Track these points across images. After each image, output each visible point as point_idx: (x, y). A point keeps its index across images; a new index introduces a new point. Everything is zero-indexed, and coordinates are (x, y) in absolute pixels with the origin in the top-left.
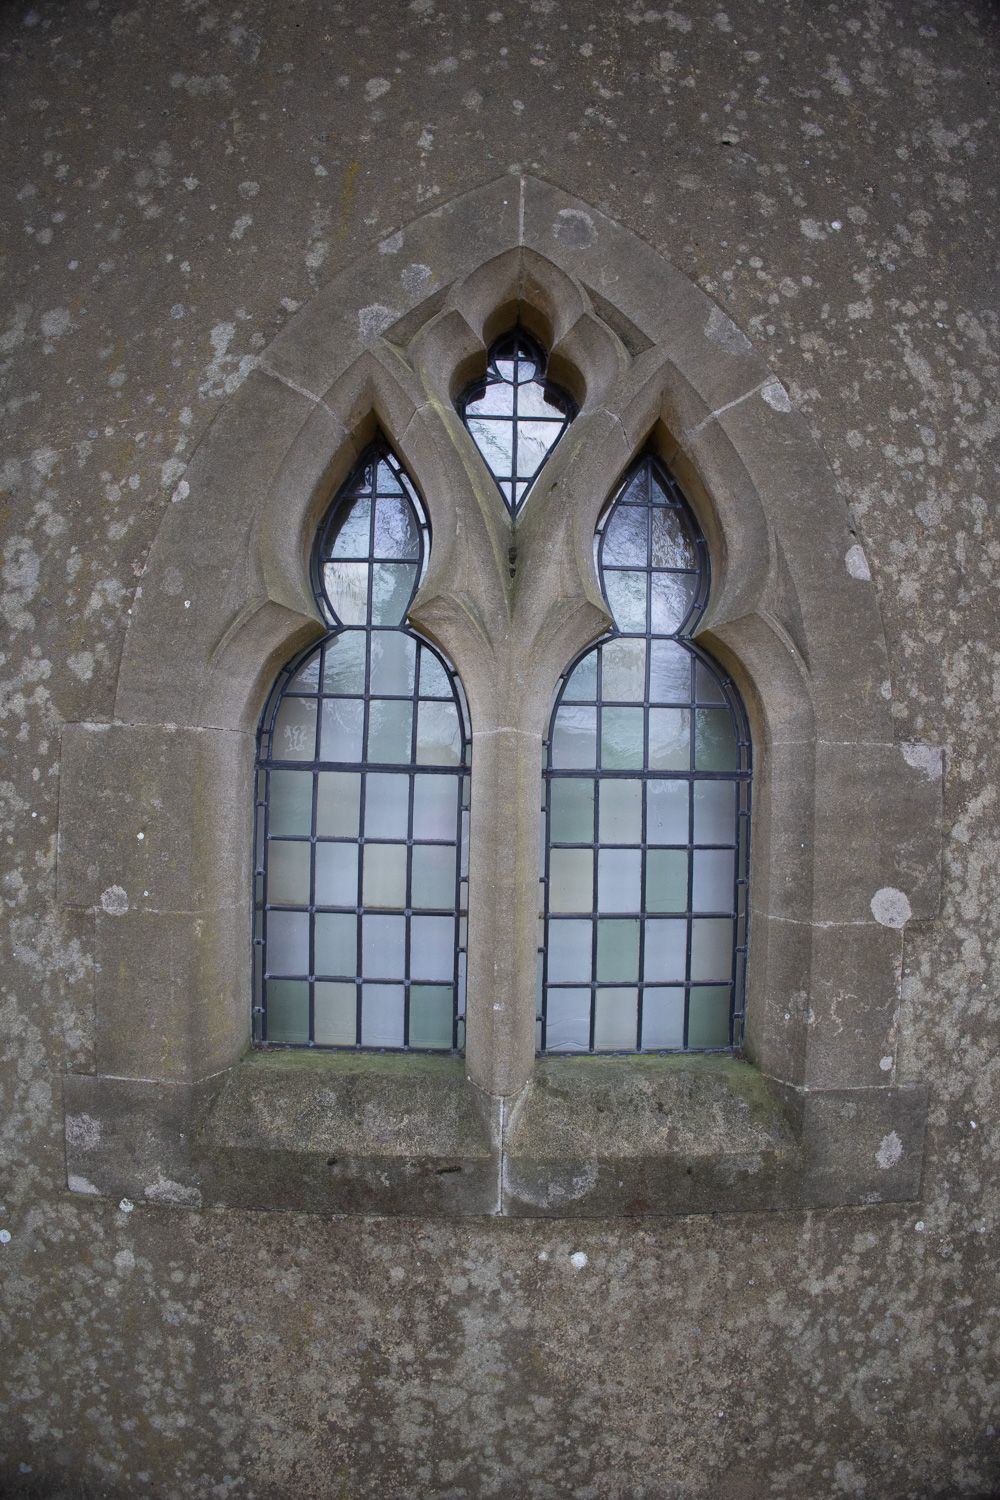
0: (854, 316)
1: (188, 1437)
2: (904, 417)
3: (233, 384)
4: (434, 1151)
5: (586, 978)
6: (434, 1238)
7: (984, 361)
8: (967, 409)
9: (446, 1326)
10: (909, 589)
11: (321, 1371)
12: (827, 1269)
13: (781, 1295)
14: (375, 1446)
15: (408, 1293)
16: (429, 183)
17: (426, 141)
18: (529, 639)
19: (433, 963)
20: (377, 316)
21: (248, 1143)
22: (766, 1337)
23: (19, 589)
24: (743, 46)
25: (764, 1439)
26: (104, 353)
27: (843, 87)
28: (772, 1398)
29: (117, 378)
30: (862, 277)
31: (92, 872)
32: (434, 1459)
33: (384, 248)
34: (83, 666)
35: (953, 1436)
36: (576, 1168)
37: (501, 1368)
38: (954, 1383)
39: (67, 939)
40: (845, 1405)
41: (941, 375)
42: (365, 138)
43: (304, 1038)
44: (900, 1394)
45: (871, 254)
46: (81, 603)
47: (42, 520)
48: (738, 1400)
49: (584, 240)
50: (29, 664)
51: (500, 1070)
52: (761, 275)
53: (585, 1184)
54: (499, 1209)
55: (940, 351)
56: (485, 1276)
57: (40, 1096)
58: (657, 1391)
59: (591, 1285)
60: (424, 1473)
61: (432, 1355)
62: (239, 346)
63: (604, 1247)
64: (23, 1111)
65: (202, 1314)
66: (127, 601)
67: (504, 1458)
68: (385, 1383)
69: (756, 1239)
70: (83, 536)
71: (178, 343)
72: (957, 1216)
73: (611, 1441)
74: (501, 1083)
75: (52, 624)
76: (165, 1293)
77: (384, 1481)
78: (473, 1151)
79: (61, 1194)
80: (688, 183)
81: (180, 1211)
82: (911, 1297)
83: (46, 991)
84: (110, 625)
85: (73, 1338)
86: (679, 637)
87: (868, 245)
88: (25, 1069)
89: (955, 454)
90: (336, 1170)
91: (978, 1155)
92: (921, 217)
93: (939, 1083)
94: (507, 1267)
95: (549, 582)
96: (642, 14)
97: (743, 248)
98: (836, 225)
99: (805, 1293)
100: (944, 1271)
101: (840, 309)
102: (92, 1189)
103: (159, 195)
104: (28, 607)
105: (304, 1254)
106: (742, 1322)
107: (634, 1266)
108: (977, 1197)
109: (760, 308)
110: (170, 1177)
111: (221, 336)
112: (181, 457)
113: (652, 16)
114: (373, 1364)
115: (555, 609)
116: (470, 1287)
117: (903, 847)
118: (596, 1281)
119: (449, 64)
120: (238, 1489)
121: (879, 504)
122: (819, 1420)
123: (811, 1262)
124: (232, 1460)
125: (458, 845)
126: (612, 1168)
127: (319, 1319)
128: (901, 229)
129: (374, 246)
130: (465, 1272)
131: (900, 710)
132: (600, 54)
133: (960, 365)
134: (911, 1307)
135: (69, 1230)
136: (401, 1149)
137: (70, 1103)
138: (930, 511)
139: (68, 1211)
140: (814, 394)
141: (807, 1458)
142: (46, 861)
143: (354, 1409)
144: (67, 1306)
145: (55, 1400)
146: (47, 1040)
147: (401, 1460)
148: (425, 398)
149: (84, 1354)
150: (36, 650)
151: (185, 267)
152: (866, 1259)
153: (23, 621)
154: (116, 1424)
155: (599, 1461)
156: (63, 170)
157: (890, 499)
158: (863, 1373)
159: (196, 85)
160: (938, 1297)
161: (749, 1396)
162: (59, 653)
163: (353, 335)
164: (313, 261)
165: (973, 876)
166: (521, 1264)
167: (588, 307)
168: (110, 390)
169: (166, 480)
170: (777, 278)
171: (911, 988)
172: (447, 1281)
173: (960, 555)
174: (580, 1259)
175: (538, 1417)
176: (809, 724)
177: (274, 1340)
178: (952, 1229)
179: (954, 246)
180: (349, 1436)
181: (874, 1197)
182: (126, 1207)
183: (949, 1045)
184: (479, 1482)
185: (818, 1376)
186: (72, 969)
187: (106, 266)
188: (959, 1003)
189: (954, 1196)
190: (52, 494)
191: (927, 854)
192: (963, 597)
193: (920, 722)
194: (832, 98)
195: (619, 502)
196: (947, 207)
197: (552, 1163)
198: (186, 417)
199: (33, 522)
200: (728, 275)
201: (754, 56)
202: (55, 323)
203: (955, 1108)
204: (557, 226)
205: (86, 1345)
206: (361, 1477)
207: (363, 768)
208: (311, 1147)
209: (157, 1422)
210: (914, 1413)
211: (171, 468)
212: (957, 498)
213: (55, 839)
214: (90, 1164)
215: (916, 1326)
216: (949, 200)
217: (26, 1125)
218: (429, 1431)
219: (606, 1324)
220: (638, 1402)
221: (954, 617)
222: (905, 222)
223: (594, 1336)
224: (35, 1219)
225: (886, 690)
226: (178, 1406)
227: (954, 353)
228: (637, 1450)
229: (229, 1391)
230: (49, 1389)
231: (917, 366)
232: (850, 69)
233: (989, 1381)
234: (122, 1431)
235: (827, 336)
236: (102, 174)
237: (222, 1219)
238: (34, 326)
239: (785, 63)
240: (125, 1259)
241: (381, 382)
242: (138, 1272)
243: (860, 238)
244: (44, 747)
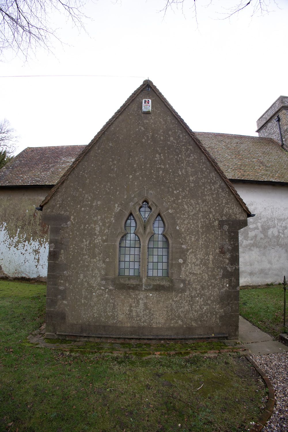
0: (179, 202)
1: (112, 315)
2: (184, 212)
3: (118, 210)
4: (137, 283)
5: (152, 268)
6: (137, 292)
7: (193, 205)
8: (191, 211)
9: (138, 302)
10: (183, 230)
11: (126, 307)
12: (176, 298)
13: (171, 300)
14: (131, 316)
15: (134, 298)
16: (136, 189)
17: (136, 183)
18: (146, 236)
19: (137, 267)
20: (132, 204)
21: (119, 283)
22: (170, 305)
23: (97, 230)
24: (170, 169)
25: (171, 317)
26: (105, 206)
27: (180, 173)
28: (171, 312)
29: (106, 209)
30: (180, 197)
31: (105, 257)
32: (137, 317)
33: (132, 196)
34: (104, 238)
35: (192, 319)
36: (151, 285)
37: (143, 307)
38: (191, 312)
39: (102, 264)
40: (179, 313)
41: (188, 207)
42: (130, 183)
43: (124, 275)
44: (185, 313)
45: (182, 194)
46: (104, 232)
47: (99, 223)
48: (167, 312)
49: (152, 195)
50: (99, 237)
51: (143, 275)
52: (170, 198)
53: (151, 287)
54: (143, 289)
55: (188, 205)
56: (142, 296)
57: (99, 279)
58: (159, 310)
59: (152, 298)
60: (136, 319)
61: (137, 305)
62: (118, 206)
63: (153, 294)
64: (97, 281)
65: (114, 301)
66: (109, 232)
67: (144, 317)
68: (132, 308)
69: (168, 294)
70: (104, 225)
71: (112, 206)
72: (190, 293)
73: (154, 316)
74: (143, 276)
75: (101, 234)
76: (110, 299)
77: (131, 320)
78: (141, 283)
79: (100, 289)
80: (162, 188)
81: (113, 290)
82: (185, 302)
83: (100, 268)
84: (107, 234)
85: (100, 305)
86: (161, 234)
87: (181, 193)
88: (97, 276)
89: (189, 216)
90: (128, 285)
91: (192, 287)
92: (188, 189)
93: (187, 279)
94: (144, 295)
95: (148, 230)
96: (159, 166)
97: (168, 195)
98: (178, 191)
99: (174, 300)
100: (189, 299)
101: (178, 201)
102: (104, 288)
103: (109, 189)
104: (98, 232)
105: (124, 294)
106: (167, 303)
107: (156, 296)
108: (192, 291)
109: (169, 202)
110: (112, 287)
111: (116, 205)
112: (113, 218)
113: (160, 166)
114: (131, 306)
115: (149, 233)
116: (140, 298)
117: (182, 255)
118: (153, 297)
119: (138, 174)
120: (116, 321)
121: (180, 222)
122: (176, 315)
123: (174, 297)
124: (116, 318)
125: (139, 255)
126: (154, 285)
127: (126, 301)
128: (185, 191)
129: (131, 196)
130: (140, 296)
131: (182, 242)
132: (154, 172)
133: (190, 206)
134: (185, 303)
135: (101, 293)
136: (134, 283)
137: (102, 280)
138: (186, 222)
139: (101, 291)
140: (174, 211)
141: (175, 319)
142: (101, 256)
143: (129, 311)
144: (100, 301)
145: (98, 312)
146: (100, 273)
147: (133, 317)
148: (136, 212)
149: (101, 306)
150: (99, 236)
151: (112, 197)
152: (180, 297)
153: (98, 233)
154: (104, 314)
155: (153, 318)
156: (98, 185)
157: (181, 221)
158: (181, 310)
159: (112, 175)
160: (188, 302)
161: (169, 311)
162: (102, 236)
163: (129, 206)
164: (125, 197)
165: (190, 258)
166: (145, 295)
167: (152, 202)
168: (105, 210)
169: (112, 220)
170: (171, 198)
171: (183, 269)
172: (138, 297)
173: (189, 226)
174: (151, 295)
175: (147, 313)
176: (172, 243)
177: (121, 304)
178: (189, 294)
179: (191, 192)
180: (128, 315)
181: (180, 290)
182: (107, 290)
183: (188, 275)
184: (141, 320)
185: (176, 310)
186: (103, 266)
187: (104, 197)
188: (188, 271)
189: (189, 291)
190: (100, 221)
191: (185, 256)
192: (189, 231)
193: (184, 243)
194: (179, 175)
195: (156, 220)
196: (191, 187)
197: (148, 285)
198: (113, 214)
199: (98, 224)
200: (166, 198)
201: (171, 171)
202: (99, 203)
203: (189, 281)
204: (149, 194)
205: (102, 305)
206: (129, 320)
207: (130, 247)
208: (126, 283)
209: (108, 314)
210: (187, 315)
211: (112, 219)
212: (189, 220)
213: (102, 254)
214: (104, 286)
215: (186, 305)
216: (191, 186)
217: (97, 282)
218: (136, 314)
219: (154, 302)
220: (157, 311)
221: (188, 233)
222: (186, 190)
223: (153, 304)
224: (97, 292)
225: (180, 240)
226: (111, 312)
227: (190, 205)
228: (157, 317)
229: (116, 309)
230: (97, 311)
231: (186, 207)
232: (181, 171)
233: (195, 313)
234: (105, 315)
235: (176, 204)
236: (103, 186)
237: (117, 291)
238: (97, 203)
239: (174, 171)
240: (107, 296)
241: (132, 210)
242: (108, 297)
243: (181, 192)
244: (100, 245)
